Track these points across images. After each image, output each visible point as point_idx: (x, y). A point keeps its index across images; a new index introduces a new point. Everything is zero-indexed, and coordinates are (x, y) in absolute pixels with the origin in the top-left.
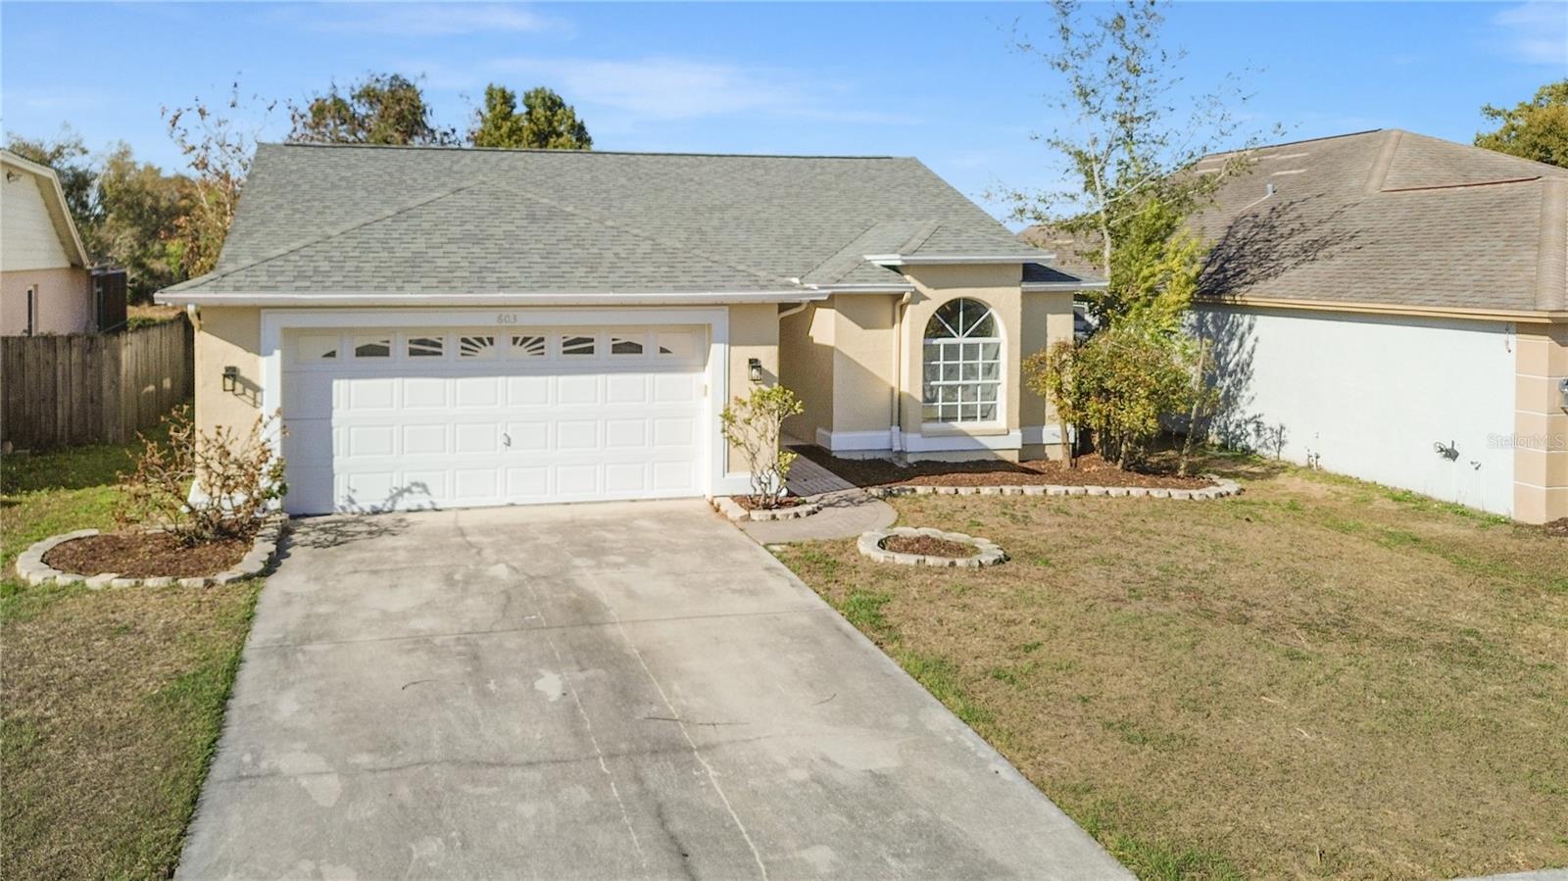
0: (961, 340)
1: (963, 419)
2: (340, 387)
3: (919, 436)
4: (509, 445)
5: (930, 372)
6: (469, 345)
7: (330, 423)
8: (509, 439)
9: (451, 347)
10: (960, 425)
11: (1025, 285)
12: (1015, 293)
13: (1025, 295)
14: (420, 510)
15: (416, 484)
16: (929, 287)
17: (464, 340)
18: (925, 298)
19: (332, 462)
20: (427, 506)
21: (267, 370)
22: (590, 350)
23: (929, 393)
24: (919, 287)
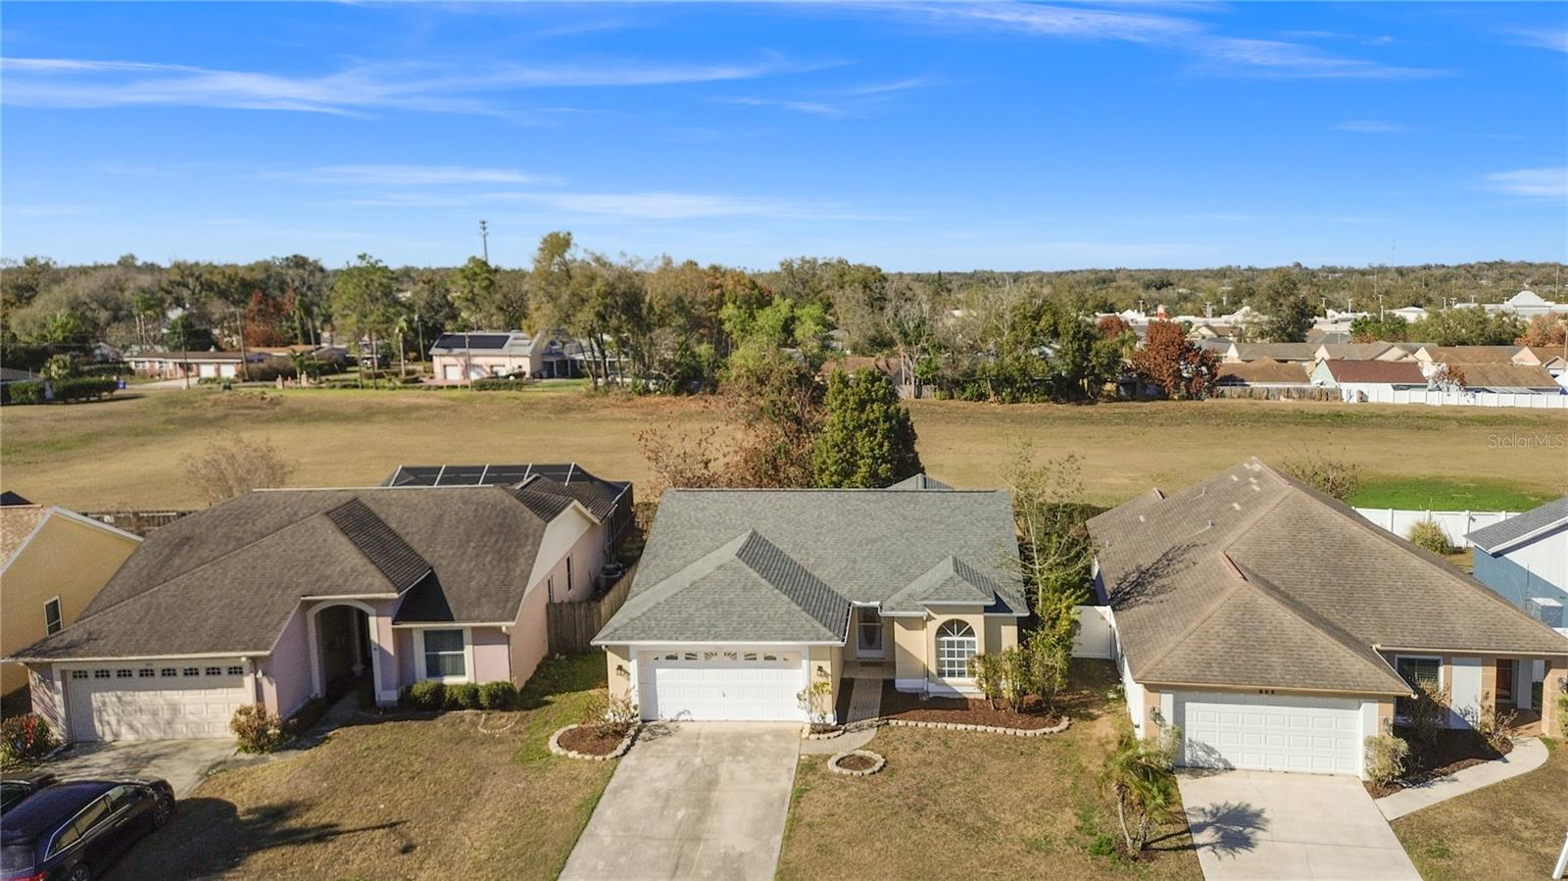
0: (956, 638)
1: (959, 676)
2: (659, 672)
3: (934, 685)
4: (724, 696)
5: (939, 654)
6: (708, 655)
7: (656, 686)
8: (724, 694)
9: (701, 657)
11: (986, 614)
12: (981, 618)
13: (985, 617)
14: (687, 721)
15: (686, 709)
16: (937, 614)
17: (706, 654)
18: (935, 619)
19: (657, 700)
20: (690, 719)
21: (632, 667)
22: (755, 659)
23: (940, 664)
24: (931, 613)
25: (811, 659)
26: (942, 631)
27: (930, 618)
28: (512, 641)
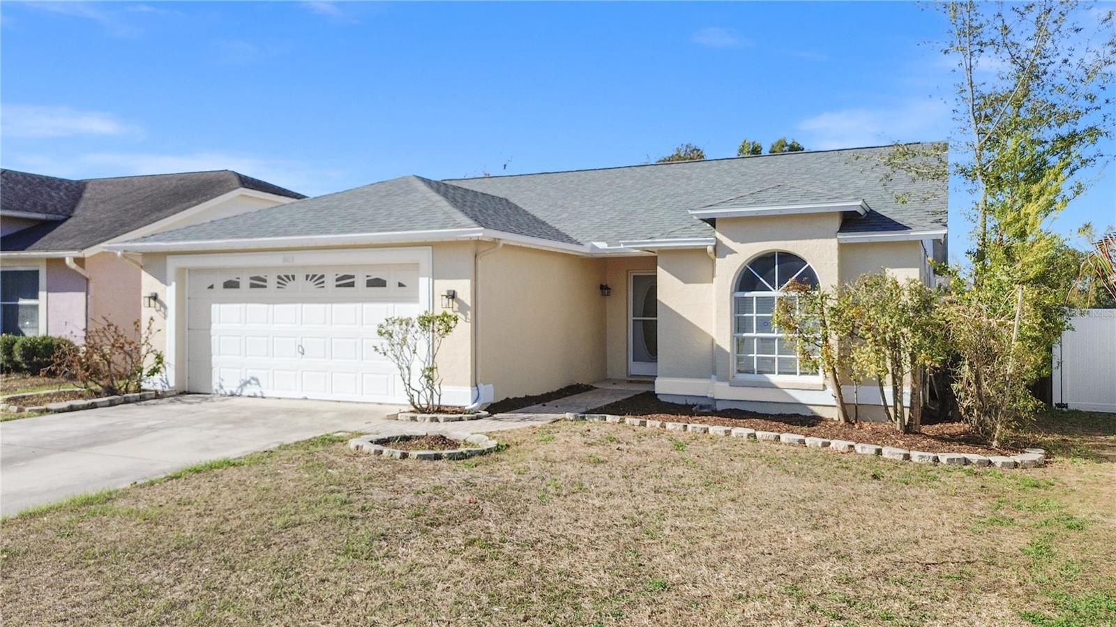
0: (776, 293)
1: (779, 373)
2: (215, 308)
3: (726, 384)
4: (303, 354)
5: (740, 325)
6: (282, 280)
7: (210, 333)
8: (303, 350)
9: (272, 282)
10: (775, 378)
11: (841, 236)
12: (833, 244)
13: (842, 246)
14: (255, 396)
15: (253, 378)
16: (734, 241)
17: (279, 277)
18: (732, 252)
19: (211, 359)
20: (259, 394)
21: (169, 294)
22: (352, 285)
23: (740, 344)
24: (726, 241)
25: (436, 275)
26: (748, 280)
27: (720, 250)
28: (91, 285)
